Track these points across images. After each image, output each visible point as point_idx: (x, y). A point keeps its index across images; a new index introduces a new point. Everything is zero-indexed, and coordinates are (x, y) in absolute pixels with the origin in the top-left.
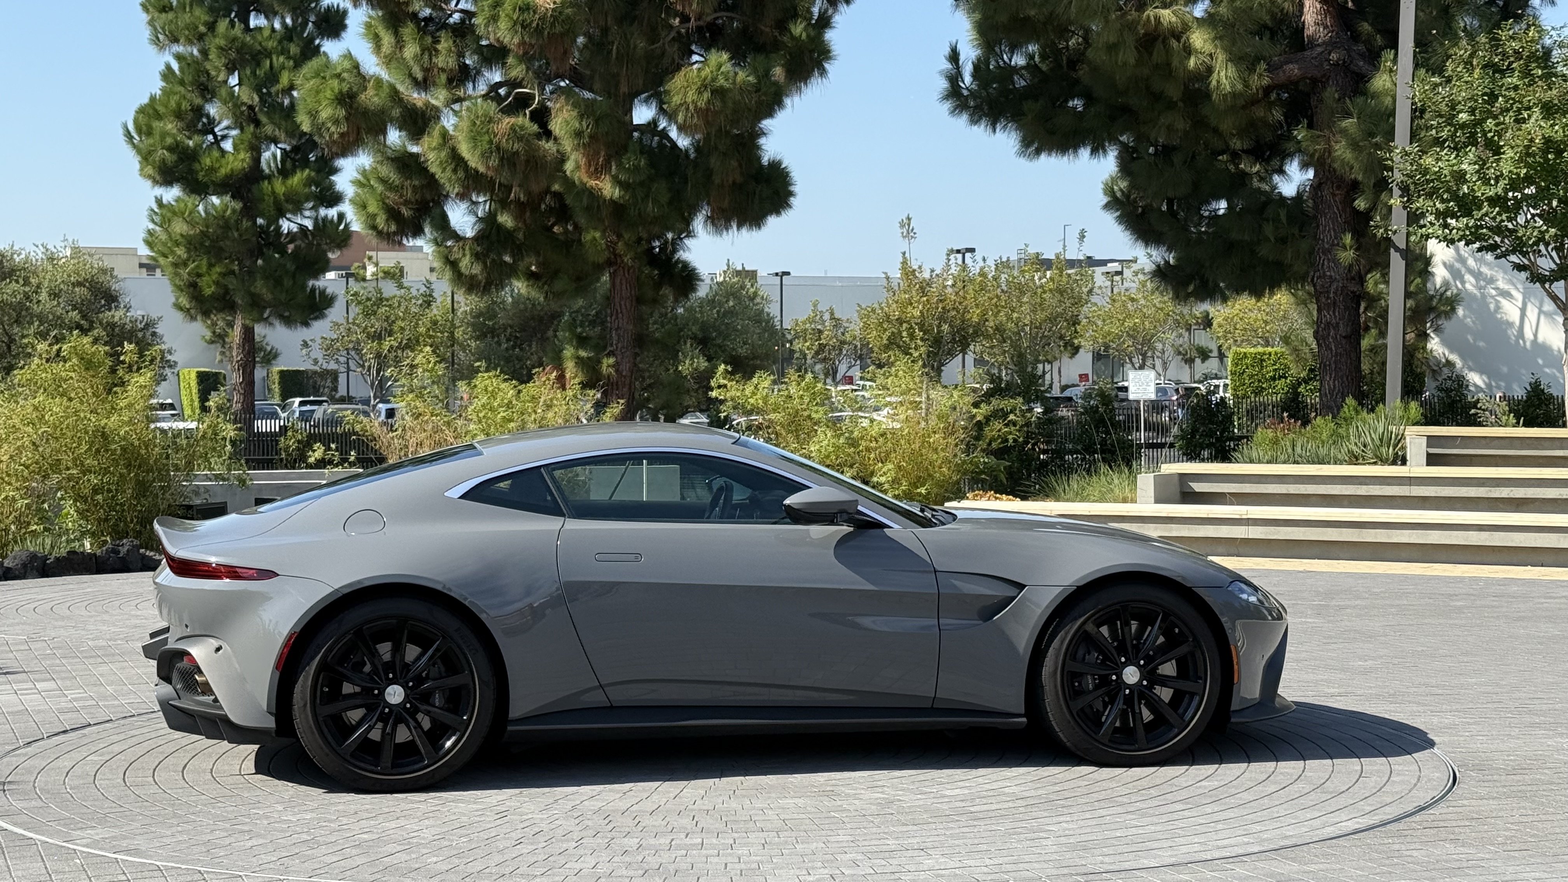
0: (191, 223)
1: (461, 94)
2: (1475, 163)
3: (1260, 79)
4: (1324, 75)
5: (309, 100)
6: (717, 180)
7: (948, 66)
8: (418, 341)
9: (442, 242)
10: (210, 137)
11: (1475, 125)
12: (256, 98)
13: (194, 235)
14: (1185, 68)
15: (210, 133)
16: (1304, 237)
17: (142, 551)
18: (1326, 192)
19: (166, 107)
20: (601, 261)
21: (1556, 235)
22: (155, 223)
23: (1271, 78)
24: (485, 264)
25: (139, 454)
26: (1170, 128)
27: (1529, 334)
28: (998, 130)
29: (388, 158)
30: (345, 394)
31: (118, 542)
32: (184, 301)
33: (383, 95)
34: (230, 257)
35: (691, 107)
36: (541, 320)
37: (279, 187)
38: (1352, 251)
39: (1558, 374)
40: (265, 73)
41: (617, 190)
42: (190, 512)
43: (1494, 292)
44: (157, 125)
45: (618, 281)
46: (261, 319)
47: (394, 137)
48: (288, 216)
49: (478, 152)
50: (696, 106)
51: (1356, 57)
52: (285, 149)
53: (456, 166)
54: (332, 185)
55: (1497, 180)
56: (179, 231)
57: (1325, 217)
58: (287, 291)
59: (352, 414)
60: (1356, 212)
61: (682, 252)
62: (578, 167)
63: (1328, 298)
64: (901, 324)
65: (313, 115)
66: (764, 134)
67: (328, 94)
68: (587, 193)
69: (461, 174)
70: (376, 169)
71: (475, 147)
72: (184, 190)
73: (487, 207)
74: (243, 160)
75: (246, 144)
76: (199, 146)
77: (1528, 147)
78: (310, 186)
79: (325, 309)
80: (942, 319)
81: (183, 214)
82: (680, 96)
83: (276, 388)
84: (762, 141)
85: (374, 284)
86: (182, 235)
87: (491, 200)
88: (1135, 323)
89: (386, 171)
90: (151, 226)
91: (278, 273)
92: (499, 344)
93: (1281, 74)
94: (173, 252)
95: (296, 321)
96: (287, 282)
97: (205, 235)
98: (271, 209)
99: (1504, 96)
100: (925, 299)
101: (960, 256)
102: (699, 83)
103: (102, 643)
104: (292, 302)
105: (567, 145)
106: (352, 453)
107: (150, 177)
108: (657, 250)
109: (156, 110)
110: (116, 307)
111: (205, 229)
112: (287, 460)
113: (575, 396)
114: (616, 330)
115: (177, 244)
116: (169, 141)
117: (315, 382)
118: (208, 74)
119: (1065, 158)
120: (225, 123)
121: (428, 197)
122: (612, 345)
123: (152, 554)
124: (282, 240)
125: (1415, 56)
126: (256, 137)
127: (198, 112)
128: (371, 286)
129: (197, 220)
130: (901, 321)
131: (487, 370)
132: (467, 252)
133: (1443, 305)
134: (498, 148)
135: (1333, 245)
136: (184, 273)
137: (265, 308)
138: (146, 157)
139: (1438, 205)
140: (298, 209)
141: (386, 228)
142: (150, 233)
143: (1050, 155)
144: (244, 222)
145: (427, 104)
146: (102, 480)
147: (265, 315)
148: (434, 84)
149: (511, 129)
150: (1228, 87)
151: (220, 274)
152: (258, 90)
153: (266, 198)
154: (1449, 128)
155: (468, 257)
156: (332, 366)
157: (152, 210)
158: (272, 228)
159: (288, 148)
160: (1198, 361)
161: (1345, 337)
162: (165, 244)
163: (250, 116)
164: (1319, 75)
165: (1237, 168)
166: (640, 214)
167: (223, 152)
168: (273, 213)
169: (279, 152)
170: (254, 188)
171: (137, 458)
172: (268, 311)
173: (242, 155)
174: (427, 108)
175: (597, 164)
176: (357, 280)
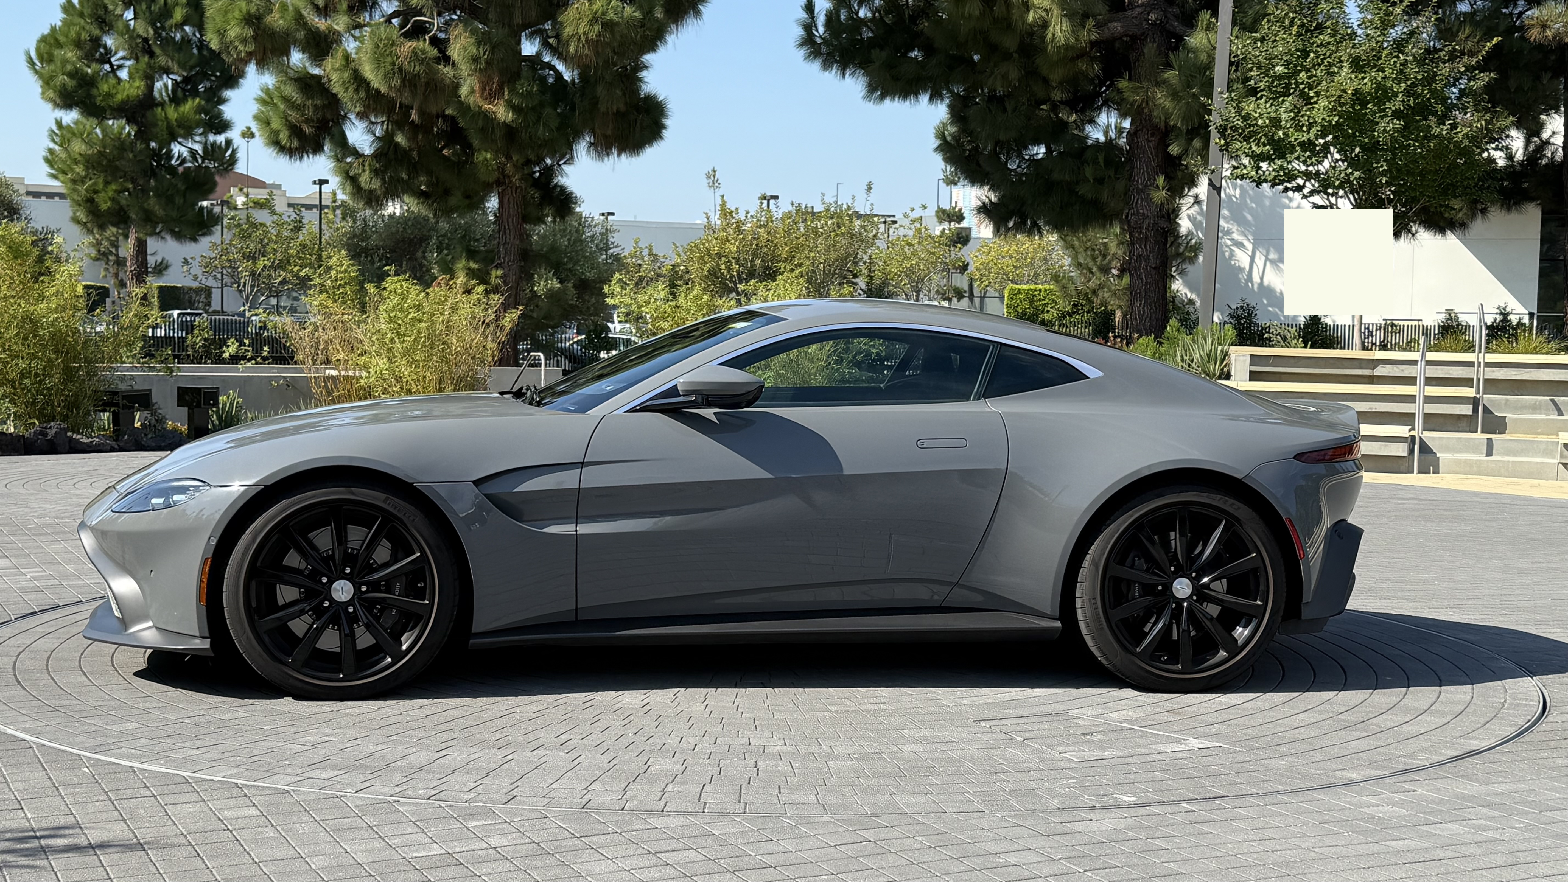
0: (89, 143)
1: (361, 21)
2: (1291, 111)
3: (1090, 34)
4: (1144, 33)
5: (217, 19)
6: (602, 108)
7: (804, 15)
8: (288, 262)
9: (342, 158)
10: (107, 67)
11: (1289, 78)
12: (151, 32)
13: (93, 155)
14: (1024, 22)
15: (106, 63)
16: (1119, 178)
17: (69, 434)
18: (1142, 140)
19: (67, 37)
20: (491, 180)
21: (1360, 177)
22: (56, 143)
23: (1098, 34)
24: (383, 179)
25: (66, 341)
26: (1005, 77)
27: (1256, 278)
28: (847, 76)
29: (291, 79)
30: (219, 309)
31: (45, 425)
32: (82, 215)
33: (289, 18)
34: (125, 176)
35: (583, 39)
36: (411, 240)
37: (172, 113)
38: (1164, 191)
39: (1279, 313)
40: (160, 8)
41: (510, 114)
42: (116, 397)
43: (1229, 243)
44: (57, 52)
45: (506, 201)
46: (153, 234)
47: (297, 58)
48: (179, 140)
49: (381, 72)
50: (587, 38)
51: (1172, 18)
52: (175, 80)
53: (358, 86)
54: (220, 114)
55: (1310, 126)
56: (77, 150)
57: (1140, 161)
58: (178, 209)
59: (264, 312)
60: (1169, 156)
61: (560, 178)
62: (472, 91)
63: (1141, 232)
64: (720, 258)
65: (221, 34)
66: (646, 67)
67: (237, 14)
68: (482, 116)
69: (362, 94)
70: (279, 88)
71: (378, 68)
72: (82, 114)
73: (385, 127)
74: (138, 88)
75: (141, 72)
76: (97, 73)
77: (1340, 97)
78: (200, 114)
79: (213, 226)
80: (755, 255)
81: (82, 135)
82: (572, 28)
83: (155, 301)
84: (644, 74)
85: (245, 212)
86: (81, 154)
87: (388, 121)
88: (912, 265)
89: (291, 91)
90: (52, 145)
91: (169, 192)
92: (372, 262)
93: (1106, 31)
94: (72, 170)
95: (185, 236)
96: (179, 200)
97: (102, 155)
98: (164, 133)
99: (1316, 52)
100: (741, 236)
101: (765, 202)
102: (590, 16)
103: (47, 520)
104: (182, 219)
105: (464, 69)
106: (266, 348)
107: (51, 100)
108: (538, 174)
109: (56, 40)
110: (18, 218)
111: (102, 150)
112: (193, 356)
113: (479, 300)
114: (504, 244)
115: (76, 162)
116: (69, 67)
117: (191, 297)
118: (106, 8)
119: (908, 102)
120: (121, 54)
121: (329, 116)
122: (499, 258)
123: (79, 437)
124: (173, 162)
125: (1233, 15)
126: (150, 67)
127: (96, 42)
128: (242, 215)
129: (95, 141)
130: (719, 256)
131: (397, 274)
132: (367, 168)
133: (1189, 252)
134: (400, 69)
135: (1146, 186)
136: (82, 189)
137: (158, 223)
138: (47, 81)
139: (1254, 148)
140: (188, 134)
141: (288, 144)
142: (51, 151)
143: (893, 99)
144: (138, 145)
145: (330, 29)
146: (30, 364)
147: (158, 230)
148: (335, 11)
149: (413, 52)
150: (1062, 39)
151: (115, 191)
152: (153, 25)
153: (160, 123)
154: (1267, 79)
155: (367, 172)
156: (210, 282)
157: (53, 131)
158: (164, 151)
159: (179, 79)
160: (955, 300)
161: (1154, 268)
162: (64, 162)
163: (144, 48)
164: (1139, 33)
165: (1057, 116)
166: (530, 137)
167: (119, 80)
168: (165, 137)
169: (170, 83)
170: (149, 114)
171: (64, 345)
172: (160, 225)
173: (137, 84)
174: (330, 32)
175: (491, 90)
176: (229, 208)
